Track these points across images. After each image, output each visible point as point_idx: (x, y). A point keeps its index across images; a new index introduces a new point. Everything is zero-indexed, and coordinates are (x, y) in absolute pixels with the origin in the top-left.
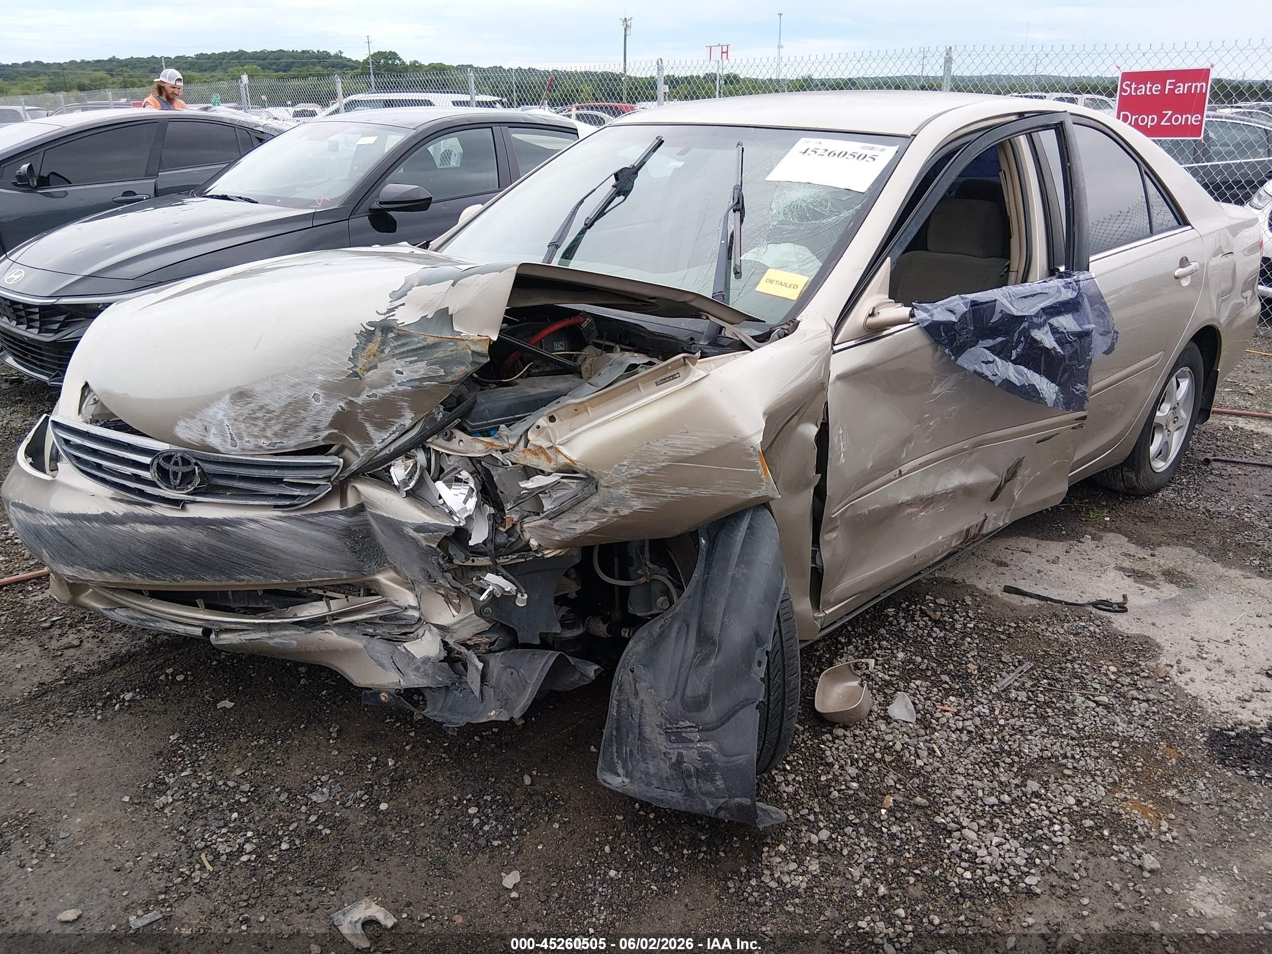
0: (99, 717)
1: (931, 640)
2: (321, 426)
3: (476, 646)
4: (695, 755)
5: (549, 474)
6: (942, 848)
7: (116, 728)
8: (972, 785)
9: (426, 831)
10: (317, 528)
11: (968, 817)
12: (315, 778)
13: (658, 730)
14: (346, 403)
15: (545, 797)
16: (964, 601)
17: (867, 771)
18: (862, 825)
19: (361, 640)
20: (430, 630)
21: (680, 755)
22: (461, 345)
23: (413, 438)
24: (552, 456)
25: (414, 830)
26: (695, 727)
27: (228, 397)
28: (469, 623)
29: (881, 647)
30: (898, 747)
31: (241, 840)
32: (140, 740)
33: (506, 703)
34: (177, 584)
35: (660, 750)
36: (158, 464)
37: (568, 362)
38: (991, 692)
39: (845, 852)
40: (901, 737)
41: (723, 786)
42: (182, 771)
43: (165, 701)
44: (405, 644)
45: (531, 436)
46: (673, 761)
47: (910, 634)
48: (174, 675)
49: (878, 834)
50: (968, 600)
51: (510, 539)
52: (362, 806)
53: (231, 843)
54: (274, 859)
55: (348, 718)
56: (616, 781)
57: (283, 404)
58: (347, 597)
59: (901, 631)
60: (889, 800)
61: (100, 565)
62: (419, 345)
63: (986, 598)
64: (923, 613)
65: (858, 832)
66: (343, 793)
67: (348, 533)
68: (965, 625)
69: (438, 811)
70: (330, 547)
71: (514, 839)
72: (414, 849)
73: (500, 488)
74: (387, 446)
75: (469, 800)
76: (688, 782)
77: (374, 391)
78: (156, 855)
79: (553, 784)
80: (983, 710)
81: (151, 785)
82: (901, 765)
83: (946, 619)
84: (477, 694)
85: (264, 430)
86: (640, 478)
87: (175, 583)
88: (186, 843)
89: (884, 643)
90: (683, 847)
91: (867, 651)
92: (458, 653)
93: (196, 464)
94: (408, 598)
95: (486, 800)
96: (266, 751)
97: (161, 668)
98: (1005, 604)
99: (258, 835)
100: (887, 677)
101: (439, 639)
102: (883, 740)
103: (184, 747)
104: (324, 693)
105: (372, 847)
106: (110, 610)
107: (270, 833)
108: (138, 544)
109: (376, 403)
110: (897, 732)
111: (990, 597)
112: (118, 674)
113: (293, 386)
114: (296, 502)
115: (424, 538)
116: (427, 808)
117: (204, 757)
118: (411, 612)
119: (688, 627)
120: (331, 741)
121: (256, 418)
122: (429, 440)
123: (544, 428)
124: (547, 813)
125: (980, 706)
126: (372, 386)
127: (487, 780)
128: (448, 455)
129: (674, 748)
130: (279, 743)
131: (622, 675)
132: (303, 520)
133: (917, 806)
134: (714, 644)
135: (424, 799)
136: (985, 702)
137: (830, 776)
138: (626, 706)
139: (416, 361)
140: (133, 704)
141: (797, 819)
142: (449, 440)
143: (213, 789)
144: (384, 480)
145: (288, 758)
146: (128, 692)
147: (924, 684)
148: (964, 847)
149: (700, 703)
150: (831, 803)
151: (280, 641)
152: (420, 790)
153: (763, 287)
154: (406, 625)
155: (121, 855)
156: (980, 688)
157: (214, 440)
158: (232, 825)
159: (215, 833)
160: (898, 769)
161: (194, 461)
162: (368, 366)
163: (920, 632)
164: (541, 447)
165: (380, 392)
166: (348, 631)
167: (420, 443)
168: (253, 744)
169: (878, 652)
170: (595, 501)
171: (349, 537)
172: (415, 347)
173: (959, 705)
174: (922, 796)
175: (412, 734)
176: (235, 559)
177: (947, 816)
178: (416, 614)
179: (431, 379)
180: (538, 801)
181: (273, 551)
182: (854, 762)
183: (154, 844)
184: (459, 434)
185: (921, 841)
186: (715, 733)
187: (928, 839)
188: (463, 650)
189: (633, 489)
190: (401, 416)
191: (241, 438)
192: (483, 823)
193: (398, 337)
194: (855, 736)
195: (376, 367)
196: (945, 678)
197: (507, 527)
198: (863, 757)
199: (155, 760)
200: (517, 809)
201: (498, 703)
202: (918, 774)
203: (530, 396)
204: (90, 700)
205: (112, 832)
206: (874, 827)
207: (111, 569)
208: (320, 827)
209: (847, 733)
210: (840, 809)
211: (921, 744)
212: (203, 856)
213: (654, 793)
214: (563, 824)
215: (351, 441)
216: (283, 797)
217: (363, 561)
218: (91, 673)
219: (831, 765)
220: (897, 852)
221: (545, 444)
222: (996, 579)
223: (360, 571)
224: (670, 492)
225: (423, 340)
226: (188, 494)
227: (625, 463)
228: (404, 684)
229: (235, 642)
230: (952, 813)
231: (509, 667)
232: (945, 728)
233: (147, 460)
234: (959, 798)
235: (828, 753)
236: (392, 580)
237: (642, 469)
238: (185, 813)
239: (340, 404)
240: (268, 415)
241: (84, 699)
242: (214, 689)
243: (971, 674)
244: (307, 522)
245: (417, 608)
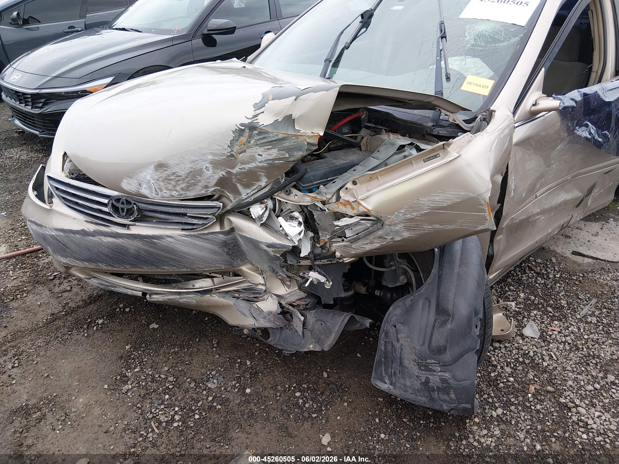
0: (86, 335)
1: (538, 285)
2: (210, 185)
3: (298, 306)
4: (438, 379)
5: (351, 217)
6: (567, 418)
7: (96, 341)
8: (577, 378)
9: (274, 406)
10: (208, 241)
11: (578, 398)
12: (208, 373)
13: (413, 363)
14: (226, 172)
15: (336, 385)
16: (551, 260)
17: (516, 369)
18: (519, 404)
19: (232, 300)
20: (272, 297)
21: (427, 378)
22: (300, 139)
23: (266, 193)
24: (355, 207)
25: (266, 406)
26: (438, 364)
27: (152, 167)
28: (294, 294)
29: (510, 290)
30: (531, 354)
31: (172, 413)
32: (109, 349)
33: (319, 341)
34: (127, 270)
35: (414, 374)
36: (112, 204)
37: (353, 140)
38: (576, 317)
39: (513, 422)
40: (532, 347)
41: (454, 398)
42: (135, 368)
43: (120, 324)
44: (257, 303)
45: (342, 194)
46: (423, 381)
47: (525, 282)
48: (124, 308)
49: (529, 410)
50: (554, 260)
51: (323, 251)
52: (236, 390)
53: (167, 415)
54: (192, 425)
55: (221, 334)
56: (385, 386)
57: (187, 172)
58: (223, 276)
59: (520, 280)
60: (532, 388)
61: (82, 258)
62: (273, 139)
63: (562, 258)
64: (531, 269)
65: (518, 409)
66: (224, 382)
67: (225, 244)
68: (554, 276)
69: (278, 394)
70: (214, 252)
71: (323, 413)
72: (269, 419)
73: (318, 221)
74: (249, 197)
75: (295, 387)
76: (432, 393)
77: (244, 166)
78: (126, 423)
79: (340, 377)
80: (574, 329)
81: (119, 377)
82: (535, 366)
83: (543, 271)
84: (301, 334)
85: (175, 186)
86: (411, 220)
87: (126, 270)
88: (142, 414)
89: (512, 287)
90: (420, 419)
91: (502, 292)
92: (287, 309)
93: (135, 204)
94: (260, 279)
95: (304, 387)
96: (179, 355)
97: (117, 304)
98: (574, 262)
99: (182, 409)
100: (517, 309)
101: (277, 301)
102: (522, 350)
103: (134, 353)
104: (206, 319)
105: (245, 417)
106: (88, 279)
107: (188, 408)
108: (103, 248)
109: (244, 173)
110: (529, 344)
111: (565, 257)
112: (92, 308)
113: (193, 162)
114: (195, 227)
115: (272, 251)
116: (272, 392)
117: (146, 359)
118: (260, 287)
119: (430, 302)
120: (214, 349)
121: (170, 180)
122: (276, 194)
123: (351, 189)
124: (339, 396)
125: (572, 327)
126: (243, 163)
127: (303, 374)
128: (286, 203)
129: (423, 374)
130: (186, 350)
131: (386, 326)
132: (198, 237)
133: (548, 392)
134: (448, 315)
135: (270, 386)
136: (574, 324)
137: (496, 374)
138: (390, 345)
139: (271, 149)
140: (103, 326)
141: (482, 401)
142: (289, 194)
143: (153, 380)
144: (247, 215)
145: (192, 360)
146: (100, 319)
147: (538, 313)
148: (580, 418)
149: (441, 350)
150: (500, 390)
151: (186, 300)
152: (267, 380)
153: (465, 87)
154: (257, 293)
155: (107, 422)
156: (570, 315)
157: (145, 191)
158: (166, 403)
159: (157, 408)
160: (533, 367)
161: (134, 202)
162: (240, 151)
163: (530, 280)
164: (348, 201)
165: (247, 166)
166: (224, 295)
167: (270, 195)
168: (172, 351)
169: (509, 293)
170: (380, 233)
171: (226, 247)
172: (270, 140)
173: (560, 326)
174: (550, 386)
175: (258, 345)
176: (160, 258)
177: (566, 398)
178: (264, 288)
179: (280, 159)
180: (333, 388)
181: (182, 254)
182: (508, 364)
183: (124, 416)
184: (295, 191)
185: (555, 414)
186: (450, 367)
187: (558, 412)
188: (291, 308)
189: (405, 226)
190: (259, 180)
191: (161, 190)
192: (304, 403)
193: (260, 133)
194: (505, 347)
195: (245, 151)
196: (549, 309)
197: (321, 244)
198: (513, 361)
199: (119, 361)
200: (322, 393)
201: (314, 340)
202: (545, 371)
203: (336, 166)
204: (80, 324)
205: (100, 408)
206: (526, 406)
207: (88, 260)
208: (215, 404)
209: (501, 346)
210: (505, 394)
211: (544, 352)
212: (152, 423)
213: (410, 396)
214: (350, 403)
215: (228, 193)
216: (192, 385)
217: (233, 259)
218: (79, 307)
219: (496, 366)
220: (542, 422)
221: (351, 199)
222: (566, 246)
223: (232, 265)
224: (428, 227)
225: (277, 135)
226: (131, 221)
227: (402, 211)
228: (257, 325)
229: (160, 300)
230: (569, 396)
231: (320, 320)
232: (555, 341)
233: (106, 201)
234: (571, 386)
235: (493, 359)
236: (250, 269)
237: (412, 215)
238: (140, 395)
239: (222, 173)
240: (178, 179)
241: (76, 323)
242: (147, 317)
243: (563, 307)
244: (201, 238)
245: (265, 285)
